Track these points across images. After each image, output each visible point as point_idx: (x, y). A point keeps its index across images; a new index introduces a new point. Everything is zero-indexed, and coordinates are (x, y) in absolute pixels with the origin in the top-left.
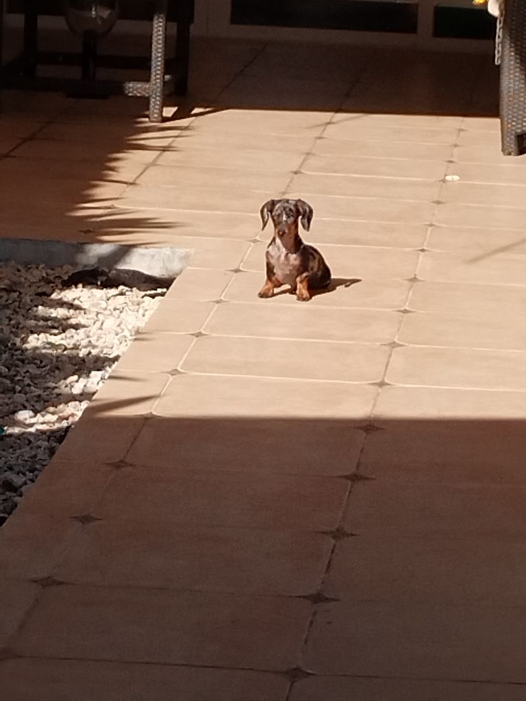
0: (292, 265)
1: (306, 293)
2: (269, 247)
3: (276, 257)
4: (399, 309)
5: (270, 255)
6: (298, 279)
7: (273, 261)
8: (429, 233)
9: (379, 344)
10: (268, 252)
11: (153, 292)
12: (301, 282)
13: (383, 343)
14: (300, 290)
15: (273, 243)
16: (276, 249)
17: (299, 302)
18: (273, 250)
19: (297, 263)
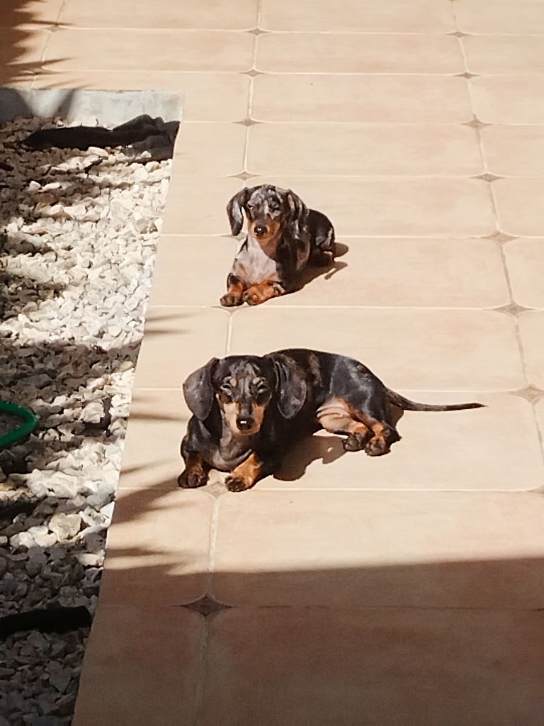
9: (479, 236)
13: (485, 236)
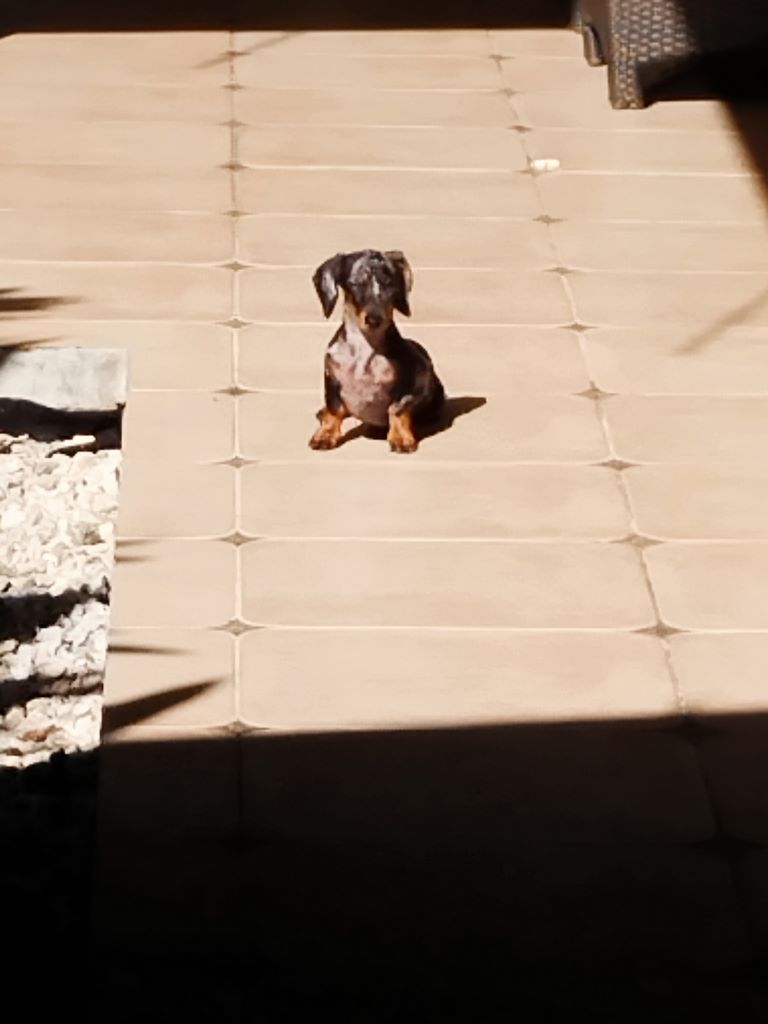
0: (378, 384)
1: (407, 437)
2: (331, 345)
3: (346, 368)
4: (601, 461)
5: (333, 362)
6: (392, 409)
7: (340, 375)
8: (567, 288)
10: (329, 357)
11: (67, 444)
12: (398, 414)
13: (616, 539)
14: (396, 430)
15: (340, 339)
16: (347, 351)
17: (394, 454)
18: (339, 353)
19: (389, 377)
